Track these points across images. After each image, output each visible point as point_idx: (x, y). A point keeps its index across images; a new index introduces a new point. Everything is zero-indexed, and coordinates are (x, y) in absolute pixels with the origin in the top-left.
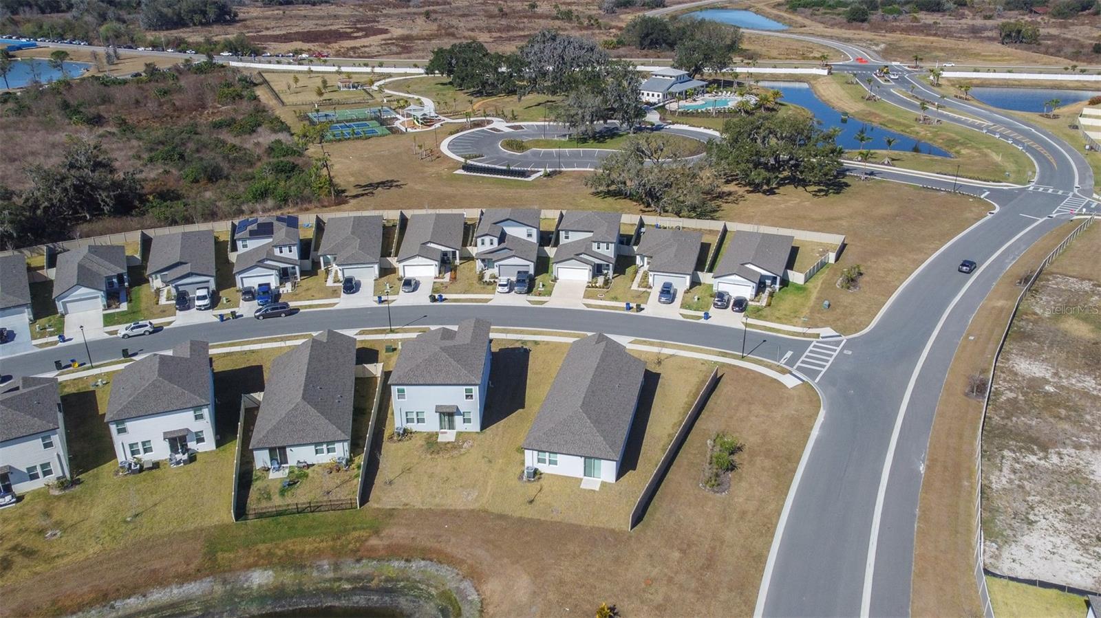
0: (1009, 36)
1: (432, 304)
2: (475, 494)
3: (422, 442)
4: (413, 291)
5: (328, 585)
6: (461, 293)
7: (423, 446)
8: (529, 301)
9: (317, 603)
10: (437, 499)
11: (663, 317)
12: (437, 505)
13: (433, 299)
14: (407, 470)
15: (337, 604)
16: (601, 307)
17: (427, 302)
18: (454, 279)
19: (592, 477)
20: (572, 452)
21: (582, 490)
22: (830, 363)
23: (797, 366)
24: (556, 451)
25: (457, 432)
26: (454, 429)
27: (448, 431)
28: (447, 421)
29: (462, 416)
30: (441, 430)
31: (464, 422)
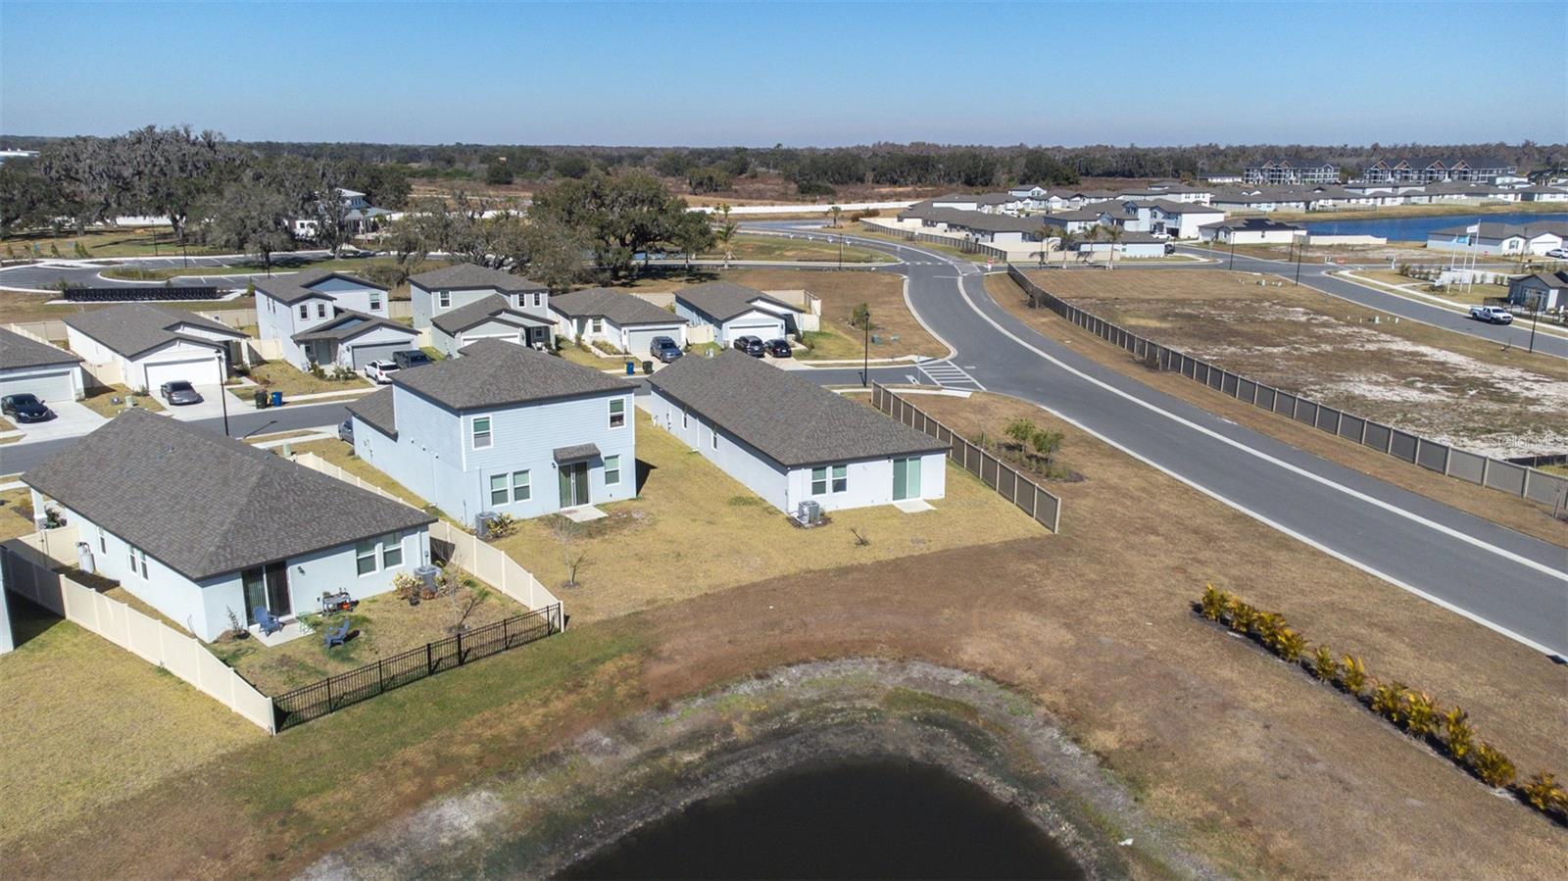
0: (700, 184)
1: (261, 411)
3: (546, 530)
4: (197, 401)
5: (644, 770)
6: (304, 393)
7: (555, 533)
9: (658, 809)
10: (701, 580)
13: (263, 403)
15: (705, 794)
17: (250, 410)
19: (904, 497)
20: (876, 452)
21: (913, 515)
22: (968, 376)
23: (938, 384)
24: (849, 456)
25: (595, 506)
26: (587, 503)
27: (577, 507)
28: (574, 483)
29: (604, 468)
30: (562, 509)
31: (606, 482)
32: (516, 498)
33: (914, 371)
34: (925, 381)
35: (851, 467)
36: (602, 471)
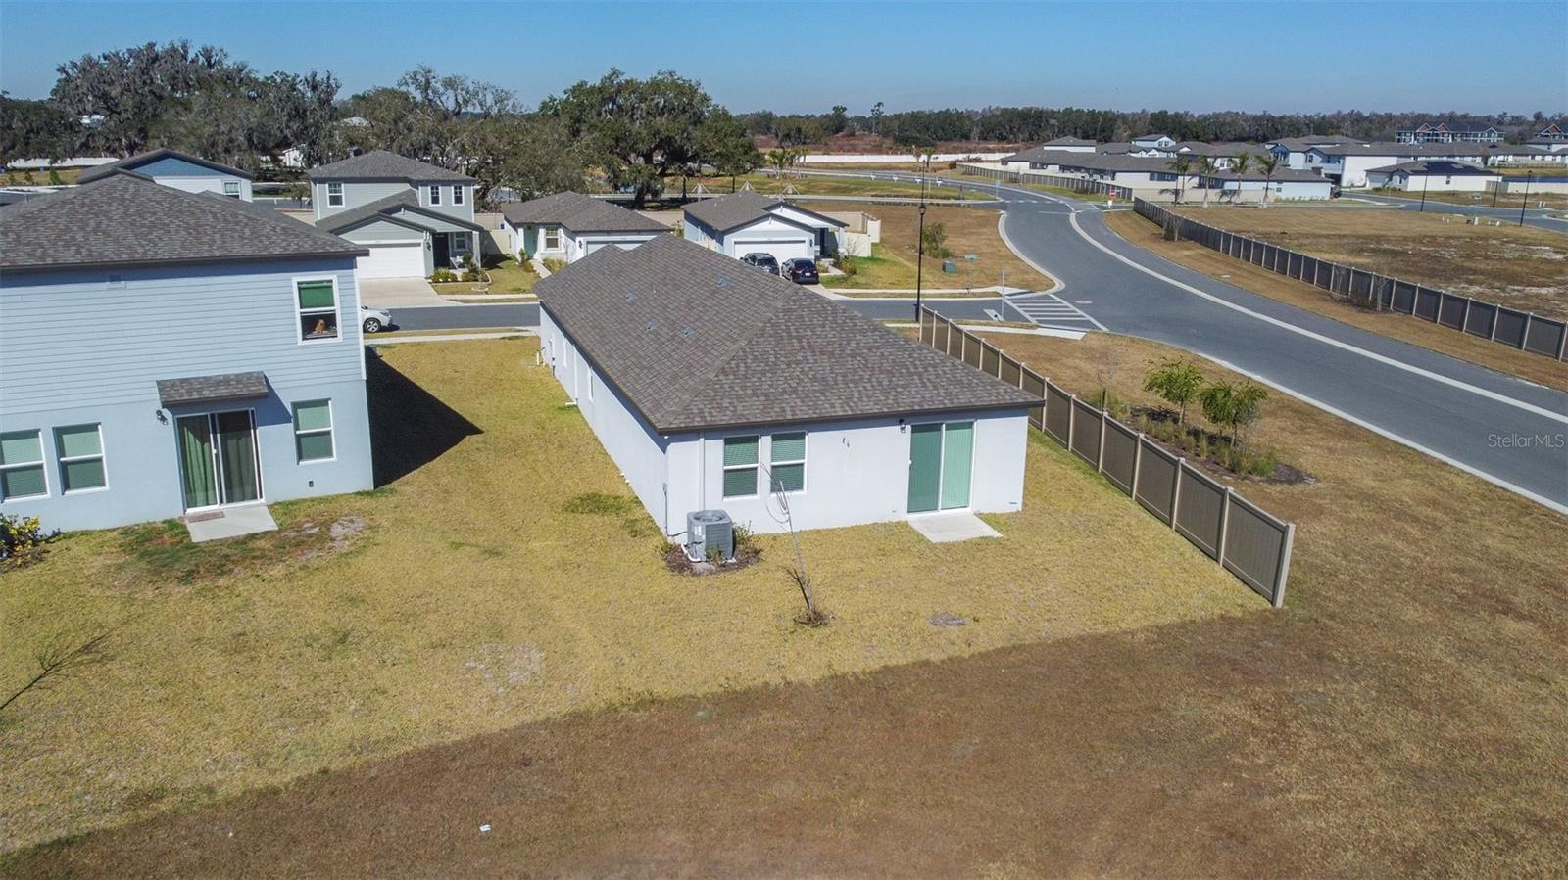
3: (104, 561)
14: (80, 656)
19: (935, 509)
20: (871, 408)
21: (948, 547)
22: (1080, 313)
23: (1033, 321)
24: (811, 414)
25: (270, 507)
26: (255, 498)
27: (226, 507)
28: (217, 455)
29: (291, 426)
30: (190, 511)
31: (300, 457)
32: (66, 486)
33: (996, 305)
34: (1012, 316)
35: (814, 440)
36: (286, 430)
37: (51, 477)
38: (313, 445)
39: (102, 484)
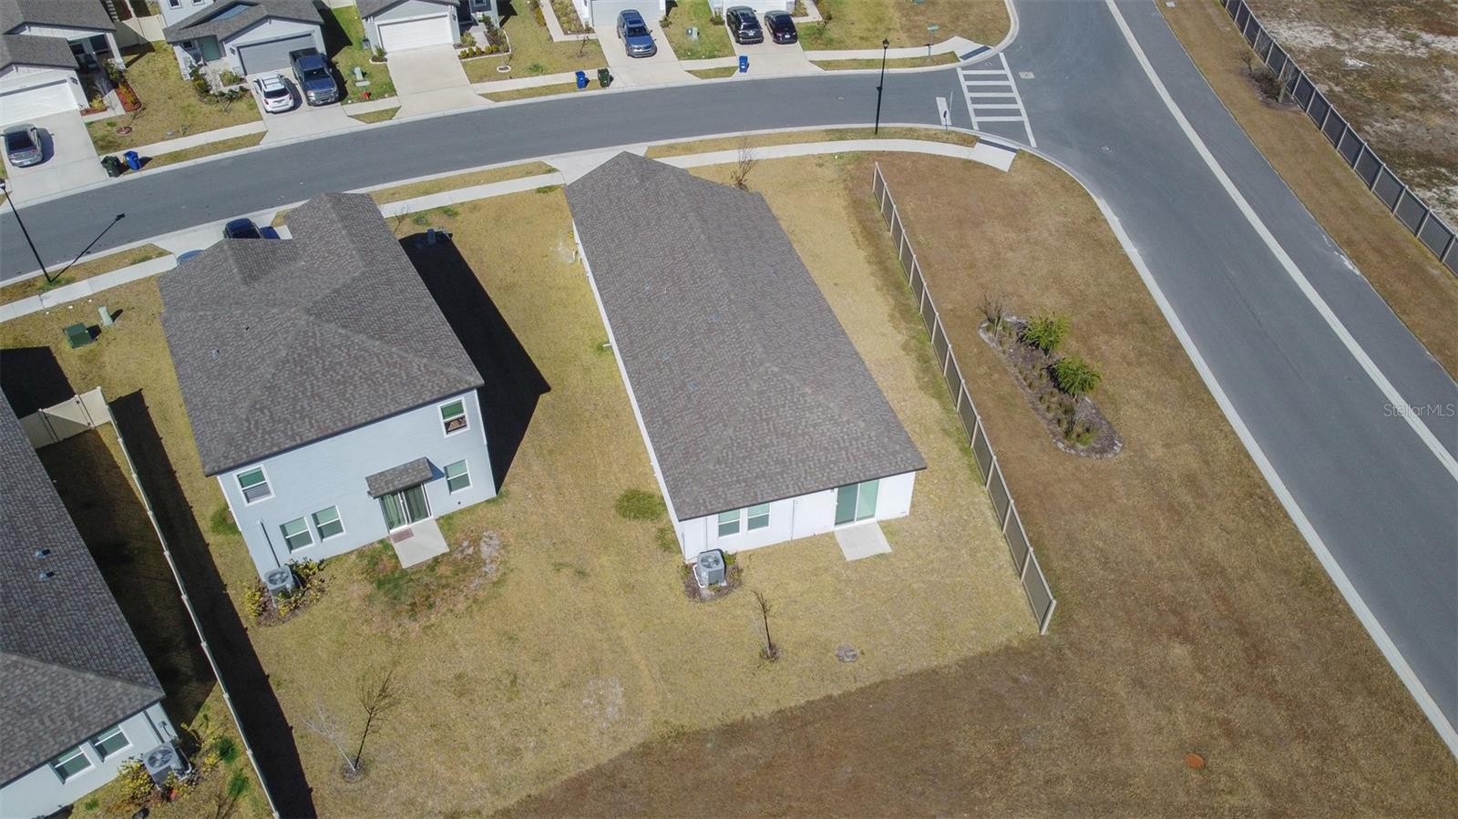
1: (116, 180)
2: (616, 694)
3: (361, 588)
4: (44, 160)
6: (175, 135)
7: (369, 599)
8: (357, 117)
10: (529, 757)
11: (662, 86)
12: (541, 777)
13: (116, 168)
14: (380, 699)
16: (521, 93)
17: (102, 179)
18: (135, 105)
19: (852, 520)
20: (812, 486)
21: (856, 566)
22: (1019, 102)
23: (976, 123)
24: (773, 496)
25: (437, 520)
26: (427, 516)
27: (412, 525)
28: (403, 503)
29: (445, 478)
30: (392, 531)
31: (451, 490)
32: (322, 537)
34: (959, 116)
36: (443, 481)
37: (314, 535)
38: (459, 483)
39: (342, 531)
